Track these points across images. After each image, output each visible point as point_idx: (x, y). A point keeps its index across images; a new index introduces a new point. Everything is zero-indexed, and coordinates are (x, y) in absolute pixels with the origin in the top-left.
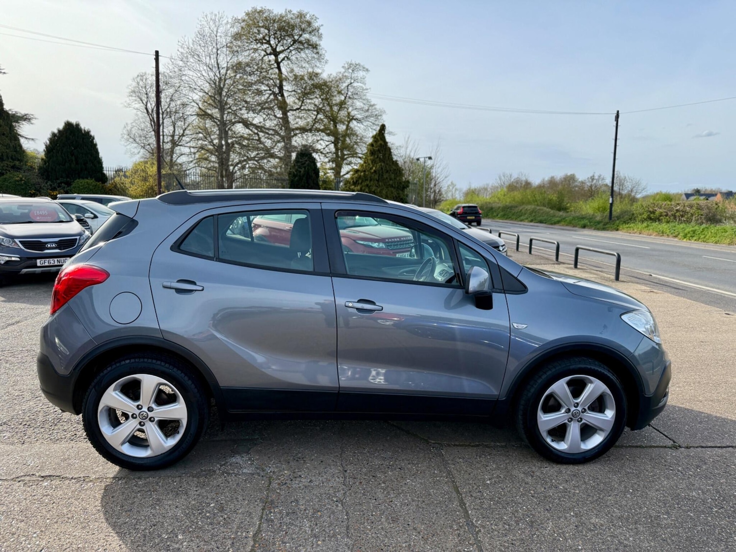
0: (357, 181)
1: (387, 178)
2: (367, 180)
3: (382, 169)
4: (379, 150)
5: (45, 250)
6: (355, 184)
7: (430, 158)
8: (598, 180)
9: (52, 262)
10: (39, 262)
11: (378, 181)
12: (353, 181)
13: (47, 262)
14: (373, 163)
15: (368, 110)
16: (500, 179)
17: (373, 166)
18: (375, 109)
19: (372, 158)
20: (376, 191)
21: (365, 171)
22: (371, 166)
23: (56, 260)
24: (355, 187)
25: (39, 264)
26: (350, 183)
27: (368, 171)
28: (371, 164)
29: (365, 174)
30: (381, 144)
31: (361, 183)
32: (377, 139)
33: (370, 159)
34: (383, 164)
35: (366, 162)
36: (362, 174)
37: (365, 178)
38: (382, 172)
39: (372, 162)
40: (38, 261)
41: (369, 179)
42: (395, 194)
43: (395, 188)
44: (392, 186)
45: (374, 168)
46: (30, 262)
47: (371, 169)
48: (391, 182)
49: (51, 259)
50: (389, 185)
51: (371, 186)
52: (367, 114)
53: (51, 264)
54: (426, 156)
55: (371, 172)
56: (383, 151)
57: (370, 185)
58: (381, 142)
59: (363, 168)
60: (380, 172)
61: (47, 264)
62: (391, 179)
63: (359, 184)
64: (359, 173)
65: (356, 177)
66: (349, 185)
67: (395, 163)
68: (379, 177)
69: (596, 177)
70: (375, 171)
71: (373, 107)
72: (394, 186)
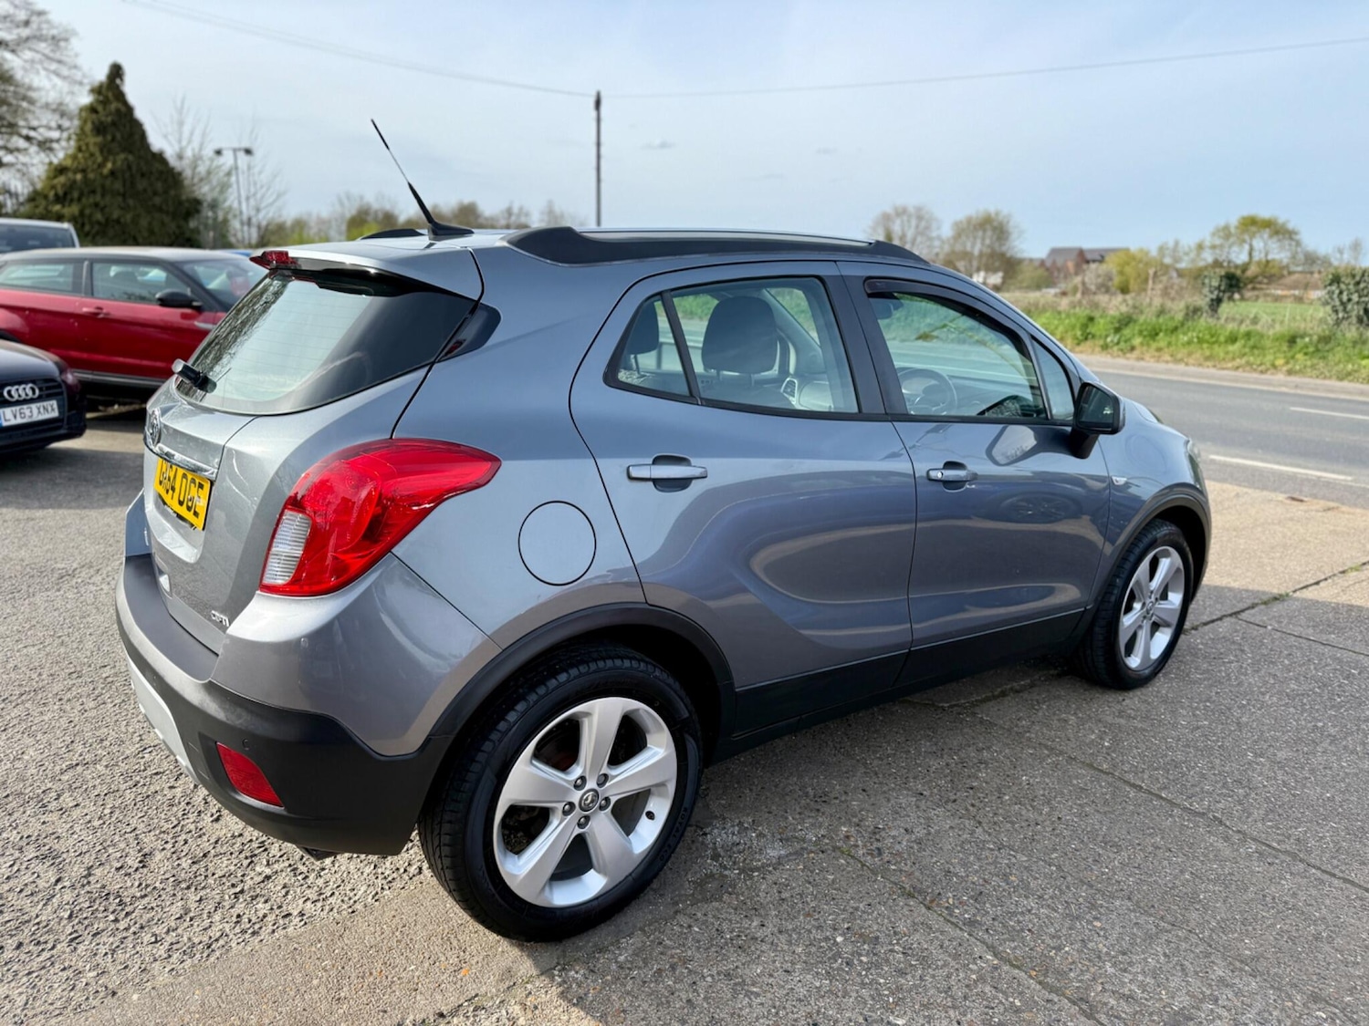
0: (65, 194)
1: (145, 190)
2: (94, 192)
3: (129, 167)
4: (114, 124)
6: (59, 199)
7: (248, 152)
8: (519, 215)
11: (124, 195)
12: (56, 195)
14: (105, 154)
15: (27, 23)
16: (342, 204)
17: (105, 160)
18: (48, 22)
19: (99, 139)
20: (122, 220)
21: (84, 171)
22: (100, 159)
24: (64, 206)
26: (46, 197)
27: (93, 171)
28: (98, 154)
29: (85, 177)
30: (118, 111)
31: (79, 199)
32: (107, 97)
33: (95, 144)
34: (131, 157)
35: (84, 148)
36: (79, 177)
37: (88, 188)
38: (132, 176)
39: (101, 151)
41: (99, 190)
42: (172, 227)
43: (167, 213)
44: (160, 210)
45: (109, 165)
47: (101, 166)
48: (157, 200)
50: (154, 206)
51: (105, 207)
52: (25, 32)
54: (236, 145)
55: (101, 174)
56: (125, 126)
57: (102, 204)
58: (114, 106)
59: (79, 163)
60: (127, 175)
62: (155, 193)
63: (72, 200)
64: (70, 175)
65: (63, 185)
66: (44, 203)
67: (159, 158)
68: (124, 186)
69: (515, 210)
70: (112, 173)
71: (43, 18)
72: (164, 207)
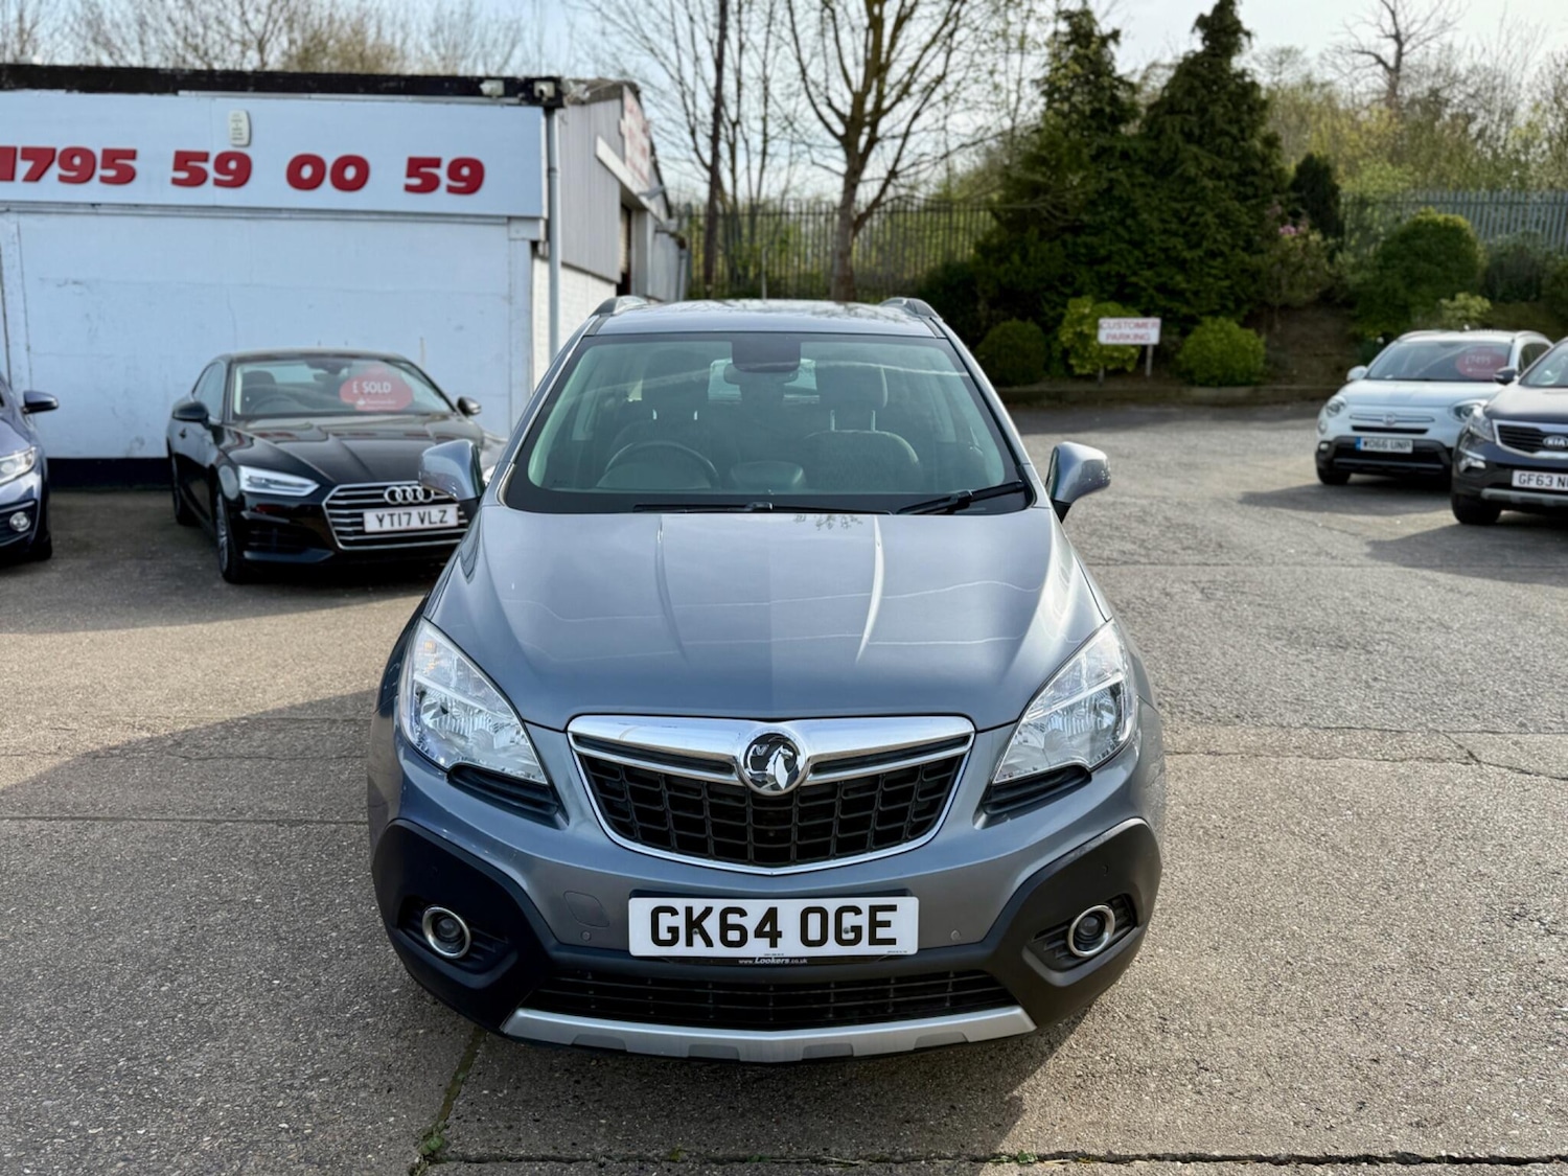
5: (1538, 450)
9: (1547, 481)
10: (1517, 478)
13: (1535, 478)
23: (1556, 477)
25: (1516, 483)
40: (1517, 474)
46: (1500, 475)
49: (1545, 475)
53: (1544, 487)
61: (1533, 485)
